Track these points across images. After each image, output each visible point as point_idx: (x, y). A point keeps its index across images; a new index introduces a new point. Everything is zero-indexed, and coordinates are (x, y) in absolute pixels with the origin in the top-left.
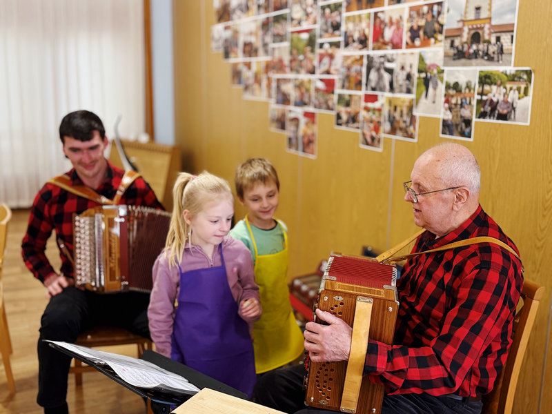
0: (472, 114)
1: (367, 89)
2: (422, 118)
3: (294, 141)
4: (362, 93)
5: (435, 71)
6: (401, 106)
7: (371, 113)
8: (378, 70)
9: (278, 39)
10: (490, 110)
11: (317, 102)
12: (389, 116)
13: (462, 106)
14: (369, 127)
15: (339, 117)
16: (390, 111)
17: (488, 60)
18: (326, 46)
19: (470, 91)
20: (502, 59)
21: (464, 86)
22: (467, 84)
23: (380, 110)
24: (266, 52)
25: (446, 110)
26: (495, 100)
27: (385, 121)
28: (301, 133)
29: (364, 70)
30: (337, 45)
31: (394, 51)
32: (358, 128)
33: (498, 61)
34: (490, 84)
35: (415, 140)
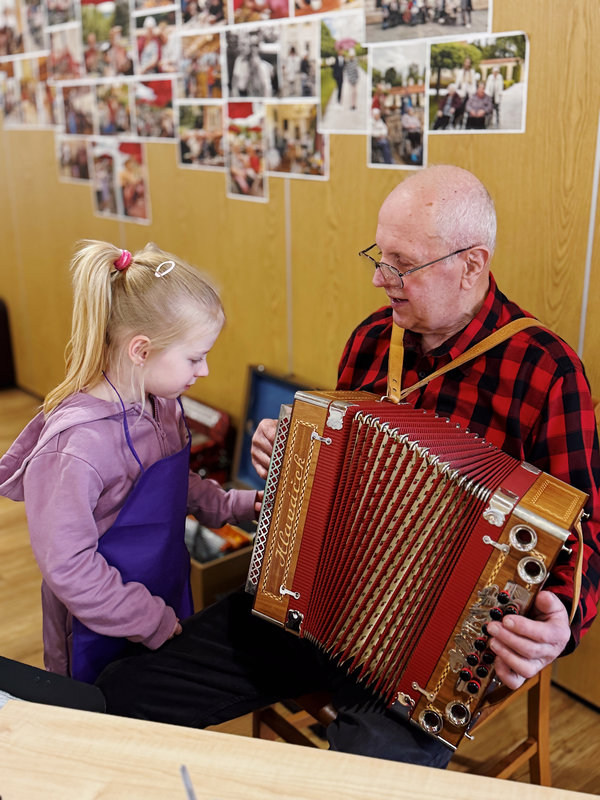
0: (422, 124)
1: (231, 95)
2: (335, 138)
3: (107, 197)
4: (222, 102)
5: (352, 52)
6: (295, 120)
7: (242, 137)
8: (249, 57)
9: (57, 17)
10: (454, 112)
11: (141, 125)
12: (276, 139)
13: (403, 110)
14: (241, 161)
15: (184, 147)
16: (276, 130)
17: (446, 23)
18: (150, 22)
19: (416, 82)
20: (470, 21)
21: (405, 74)
22: (411, 69)
23: (257, 130)
24: (38, 42)
25: (376, 119)
26: (462, 94)
27: (269, 148)
28: (118, 183)
29: (223, 60)
30: (168, 19)
31: (276, 23)
32: (221, 164)
33: (464, 24)
34: (452, 67)
35: (325, 178)
